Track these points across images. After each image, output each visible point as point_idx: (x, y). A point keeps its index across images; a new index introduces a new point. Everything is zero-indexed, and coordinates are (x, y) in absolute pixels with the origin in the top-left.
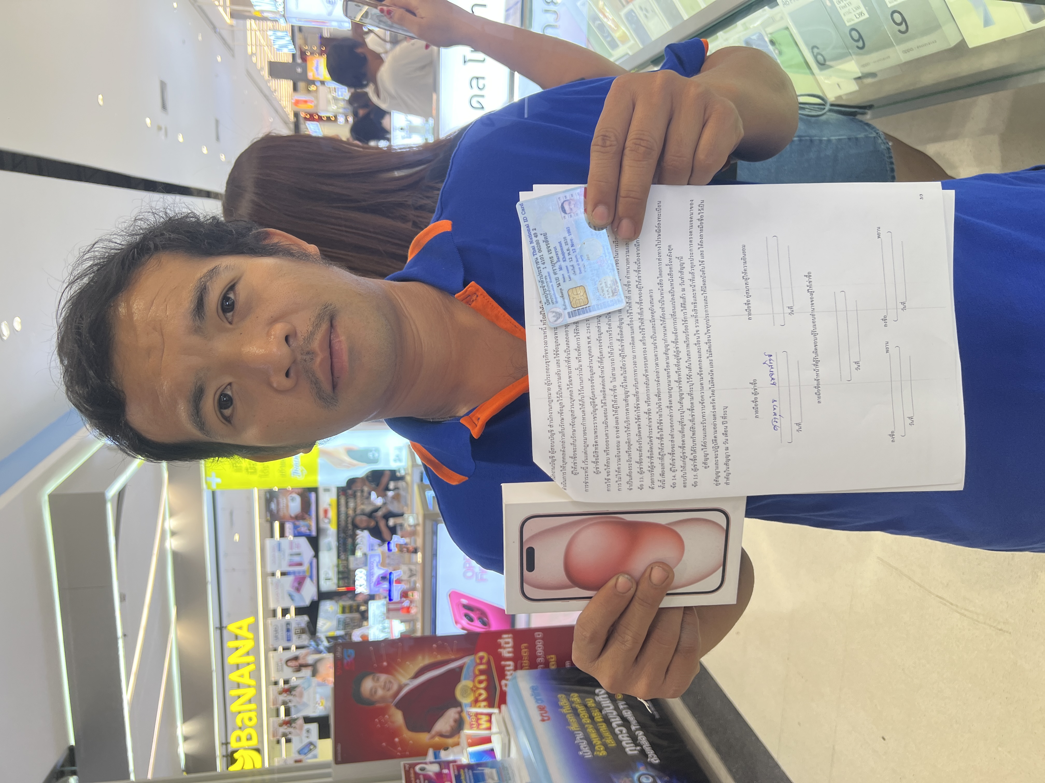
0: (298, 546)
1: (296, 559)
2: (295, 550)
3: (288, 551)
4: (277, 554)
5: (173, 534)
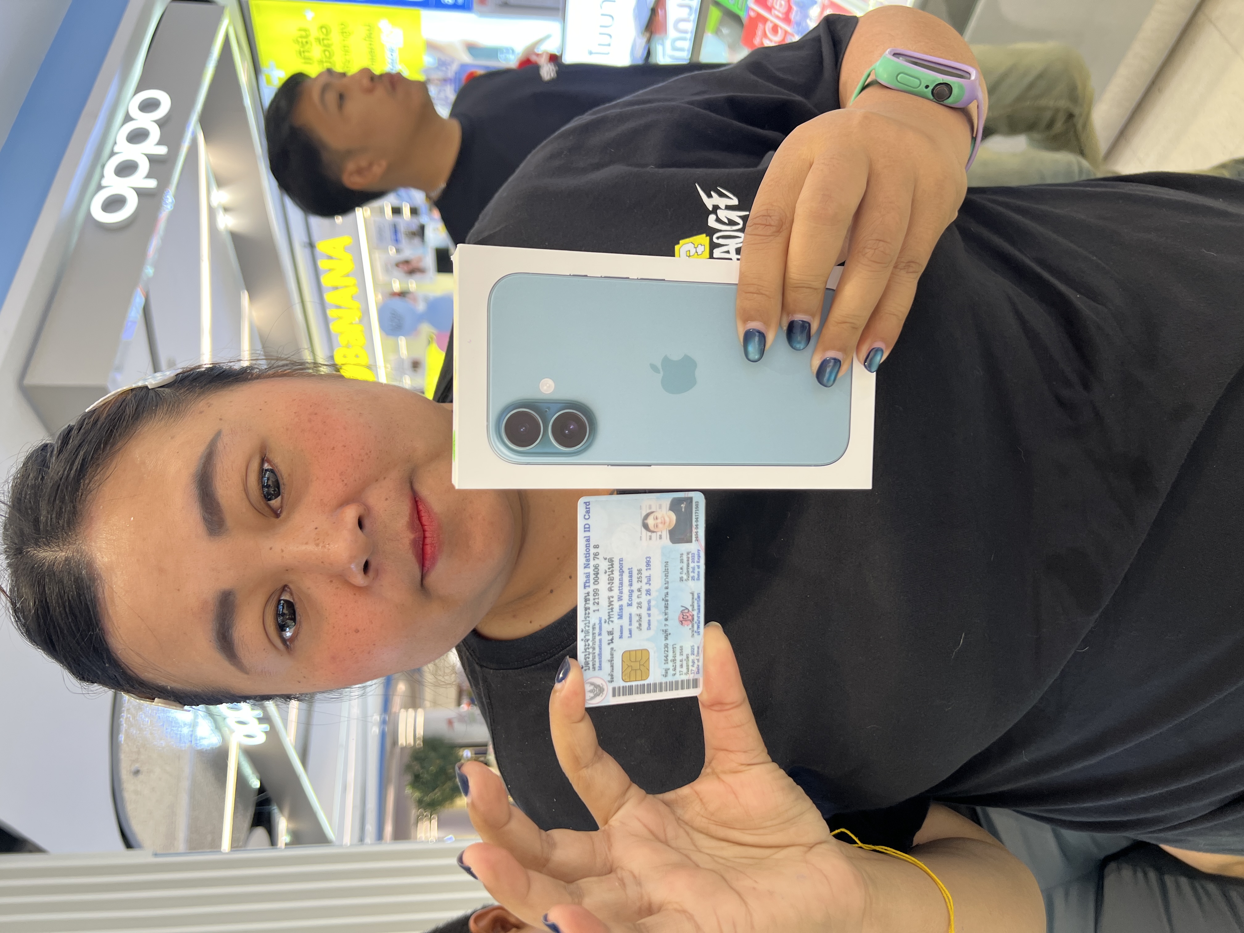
5: (226, 210)
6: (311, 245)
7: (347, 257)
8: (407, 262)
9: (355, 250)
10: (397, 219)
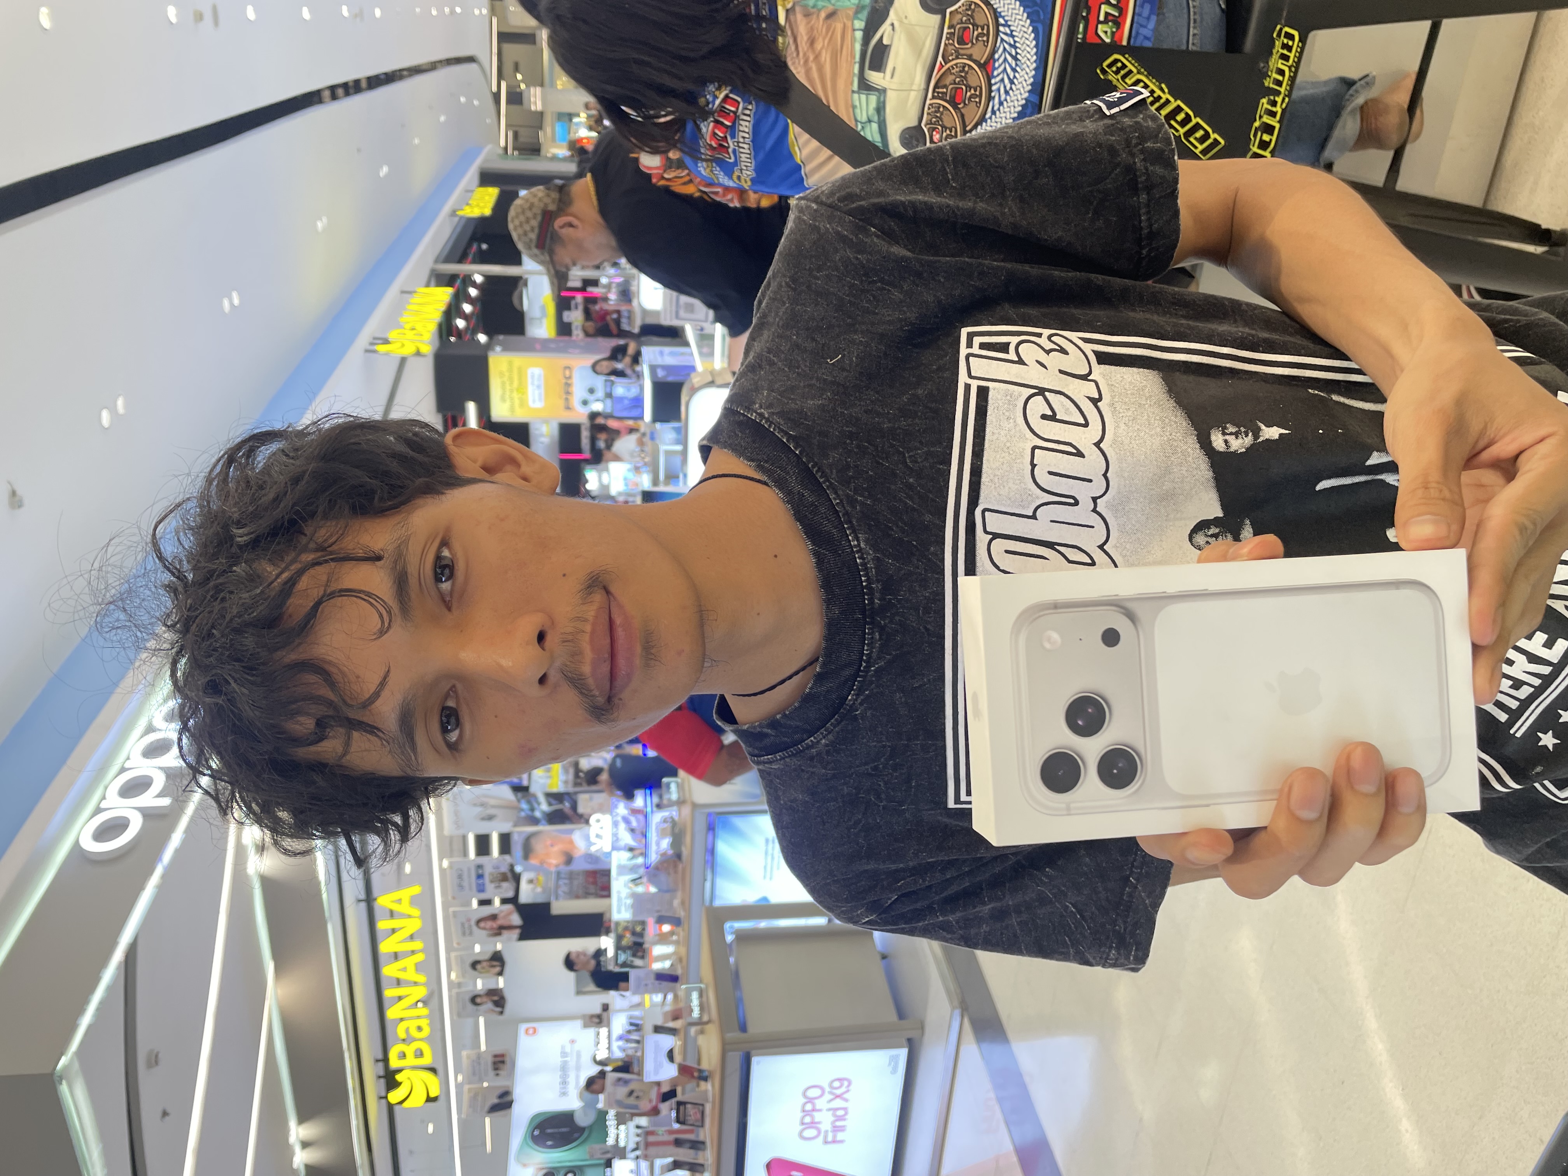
6: (369, 899)
7: (416, 912)
8: (494, 917)
9: (425, 902)
10: (483, 860)
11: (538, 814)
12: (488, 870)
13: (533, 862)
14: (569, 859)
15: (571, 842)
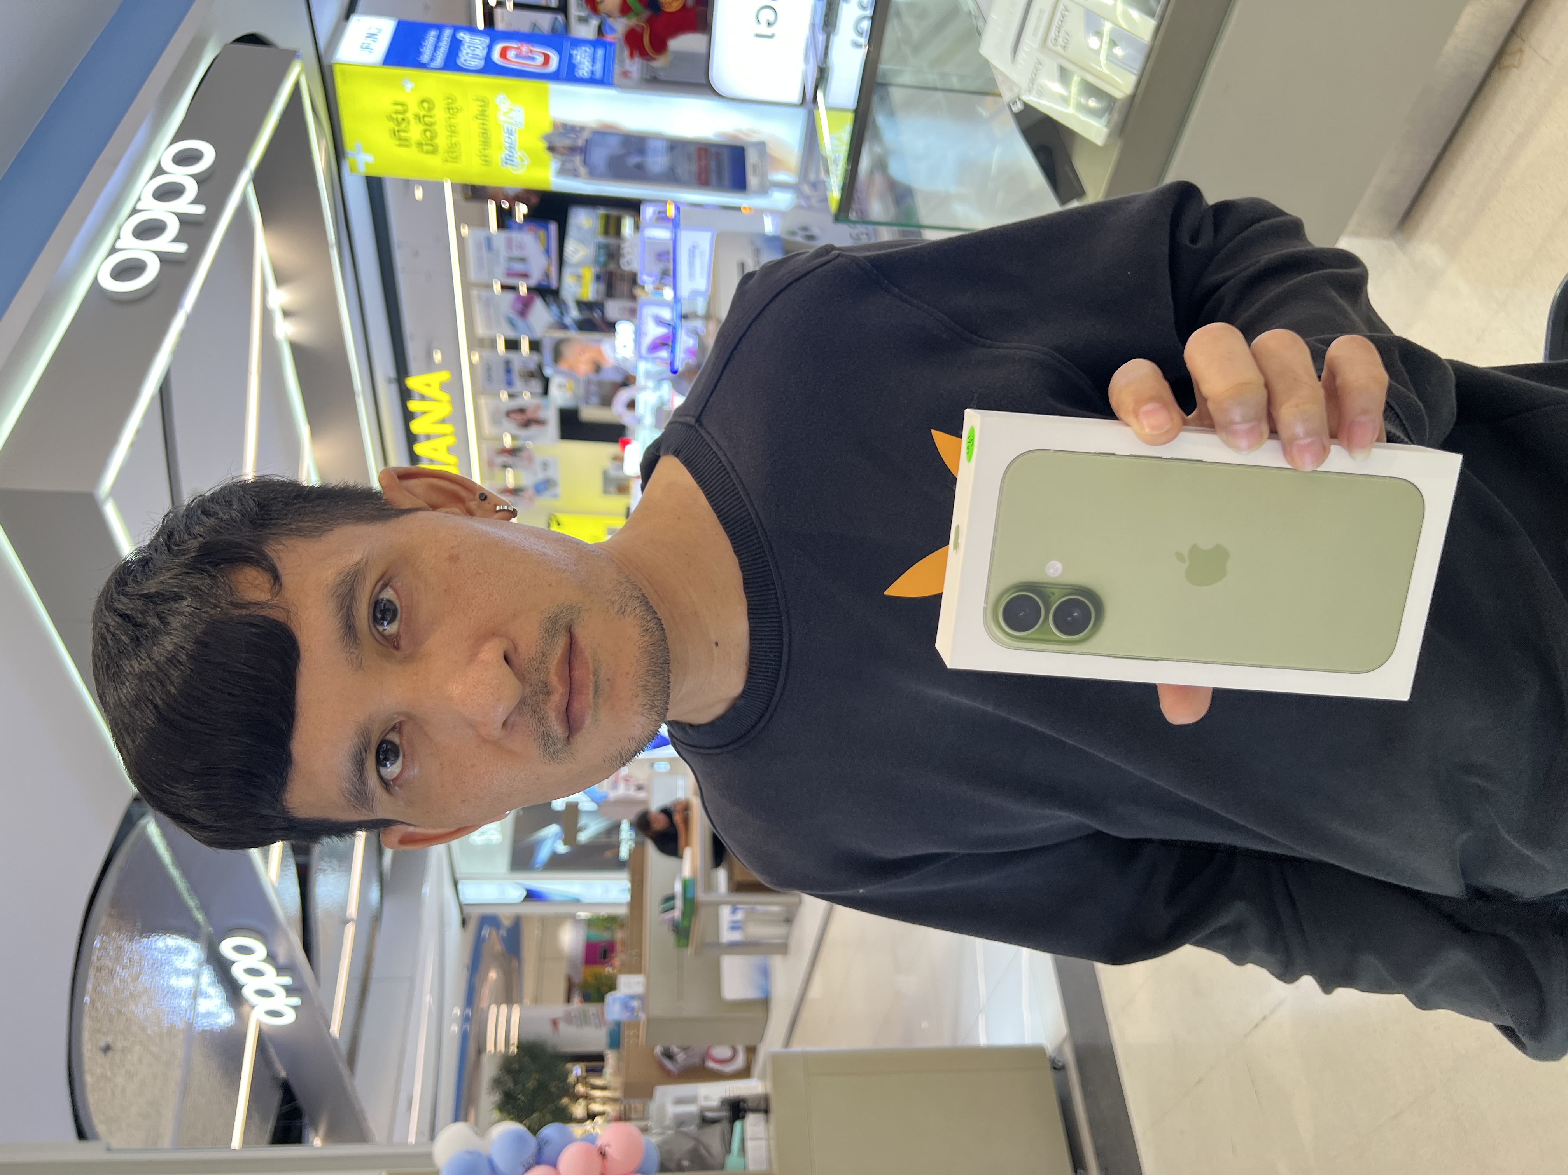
0: (521, 247)
1: (519, 267)
2: (516, 253)
3: (503, 253)
4: (484, 252)
5: (286, 313)
6: (401, 380)
7: (445, 397)
8: (522, 411)
9: (454, 388)
11: (568, 320)
12: (517, 366)
13: (563, 366)
14: (598, 368)
15: (600, 352)
